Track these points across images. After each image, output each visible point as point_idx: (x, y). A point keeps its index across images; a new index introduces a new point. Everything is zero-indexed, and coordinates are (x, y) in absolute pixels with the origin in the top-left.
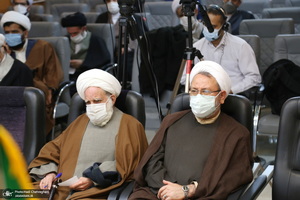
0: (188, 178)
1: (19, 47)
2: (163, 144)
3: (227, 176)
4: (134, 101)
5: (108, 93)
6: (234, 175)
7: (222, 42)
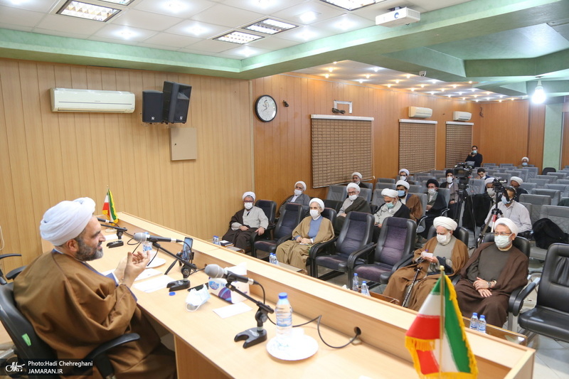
0: (490, 278)
1: (403, 197)
2: (479, 258)
3: (514, 280)
4: (463, 233)
5: (448, 230)
6: (518, 280)
7: (511, 205)
